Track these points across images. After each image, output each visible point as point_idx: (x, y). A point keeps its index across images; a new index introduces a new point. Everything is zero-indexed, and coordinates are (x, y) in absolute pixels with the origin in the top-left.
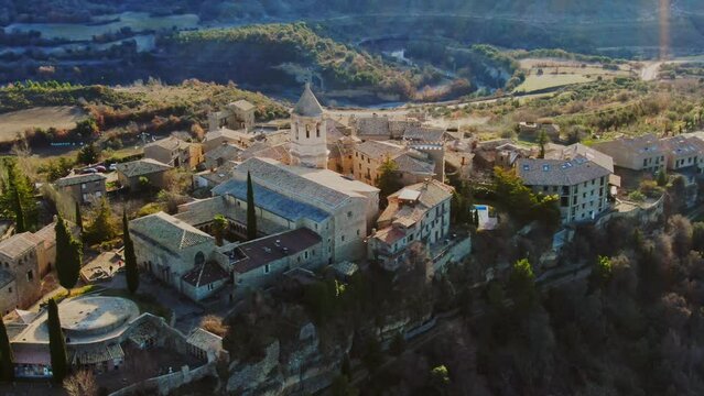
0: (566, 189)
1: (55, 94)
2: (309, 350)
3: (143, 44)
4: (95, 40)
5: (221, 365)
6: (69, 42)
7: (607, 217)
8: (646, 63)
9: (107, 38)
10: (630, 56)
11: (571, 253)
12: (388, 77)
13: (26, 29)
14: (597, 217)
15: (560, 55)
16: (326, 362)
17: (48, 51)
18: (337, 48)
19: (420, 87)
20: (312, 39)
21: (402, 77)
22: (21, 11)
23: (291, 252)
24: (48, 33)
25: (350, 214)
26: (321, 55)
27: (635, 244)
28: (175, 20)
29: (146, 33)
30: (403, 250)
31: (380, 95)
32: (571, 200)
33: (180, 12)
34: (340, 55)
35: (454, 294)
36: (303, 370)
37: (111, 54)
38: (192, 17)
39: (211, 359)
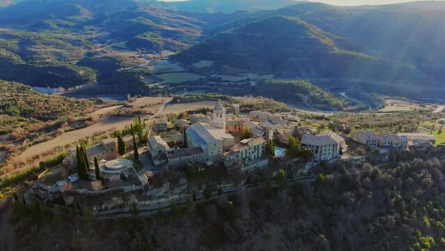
0: (317, 147)
1: (213, 97)
2: (183, 188)
3: (253, 84)
4: (238, 81)
5: (146, 186)
6: (229, 81)
7: (336, 160)
8: (439, 106)
9: (242, 81)
10: (433, 102)
11: (315, 171)
12: (335, 101)
13: (217, 76)
14: (331, 159)
15: (404, 100)
16: (189, 192)
17: (222, 83)
18: (318, 90)
19: (346, 106)
20: (310, 86)
21: (340, 102)
22: (217, 70)
23: (190, 154)
24: (224, 78)
25: (215, 145)
26: (311, 92)
27: (342, 172)
28: (265, 76)
29: (255, 80)
30: (233, 160)
31: (331, 107)
32: (319, 151)
33: (268, 74)
34: (319, 92)
35: (255, 178)
36: (180, 194)
37: (241, 86)
38: (272, 76)
39: (143, 184)
